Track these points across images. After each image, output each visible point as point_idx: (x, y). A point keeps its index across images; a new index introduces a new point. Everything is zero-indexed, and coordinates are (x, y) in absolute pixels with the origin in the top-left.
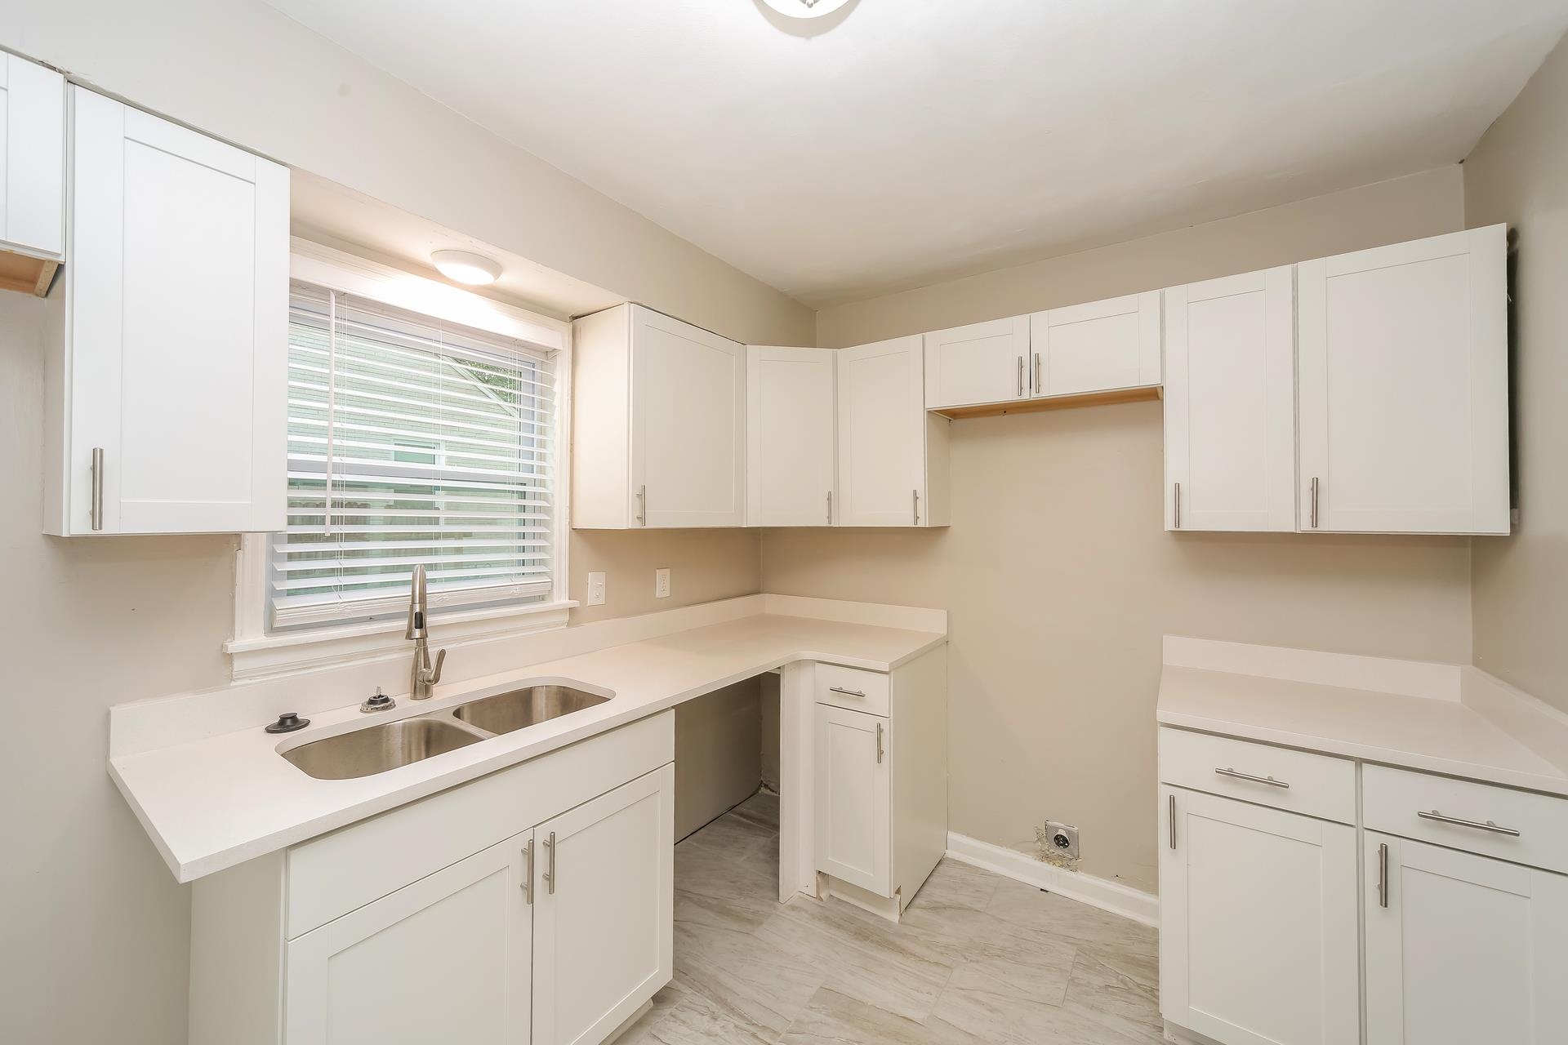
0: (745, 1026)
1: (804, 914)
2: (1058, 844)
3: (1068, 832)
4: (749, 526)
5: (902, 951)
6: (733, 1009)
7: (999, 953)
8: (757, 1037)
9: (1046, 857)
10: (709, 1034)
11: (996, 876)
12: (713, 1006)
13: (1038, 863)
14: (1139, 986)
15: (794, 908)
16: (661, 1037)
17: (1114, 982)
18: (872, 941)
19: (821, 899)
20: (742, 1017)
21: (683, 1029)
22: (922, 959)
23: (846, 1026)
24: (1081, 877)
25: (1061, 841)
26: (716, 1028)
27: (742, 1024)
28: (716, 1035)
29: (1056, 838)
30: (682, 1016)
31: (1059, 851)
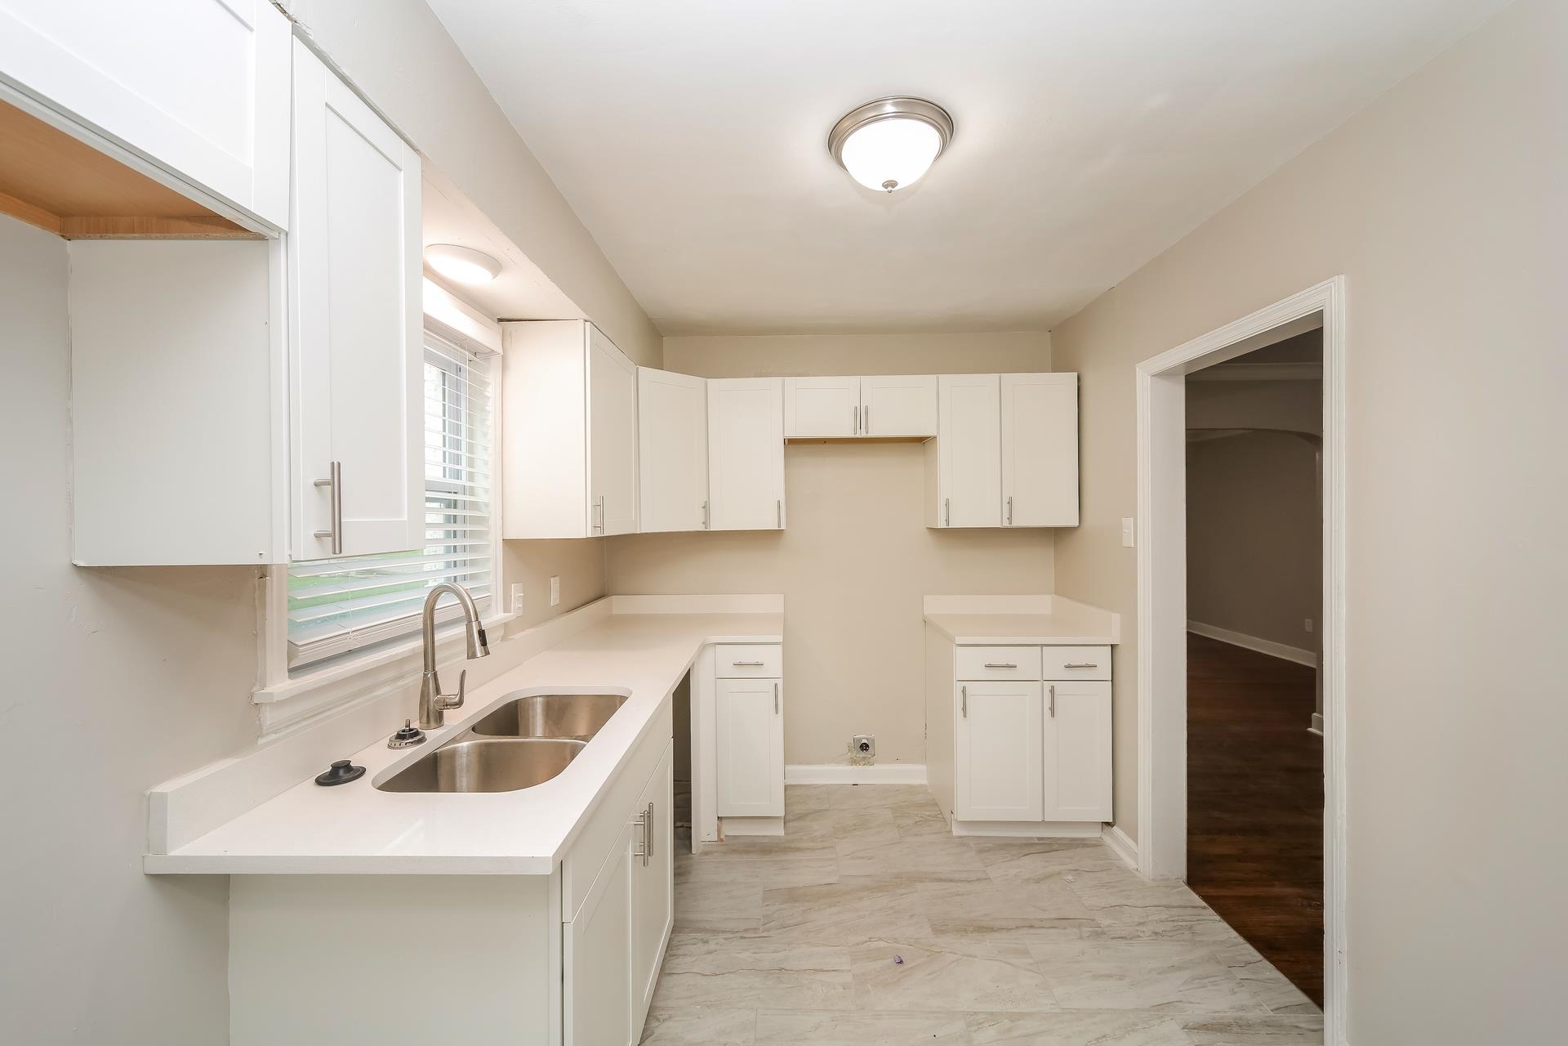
0: (732, 936)
1: (716, 854)
2: (862, 750)
3: (867, 739)
4: (643, 532)
5: (798, 850)
6: (714, 931)
7: (854, 828)
8: (745, 938)
9: (854, 762)
10: (710, 952)
11: (823, 786)
12: (699, 936)
13: (850, 768)
14: (929, 816)
15: (706, 853)
16: (675, 972)
17: (918, 819)
18: (776, 852)
19: (722, 840)
20: (724, 932)
21: (688, 959)
22: (813, 849)
23: (797, 905)
24: (876, 767)
25: (864, 747)
26: (712, 946)
27: (728, 935)
28: (716, 951)
29: (861, 746)
30: (680, 952)
31: (863, 754)
